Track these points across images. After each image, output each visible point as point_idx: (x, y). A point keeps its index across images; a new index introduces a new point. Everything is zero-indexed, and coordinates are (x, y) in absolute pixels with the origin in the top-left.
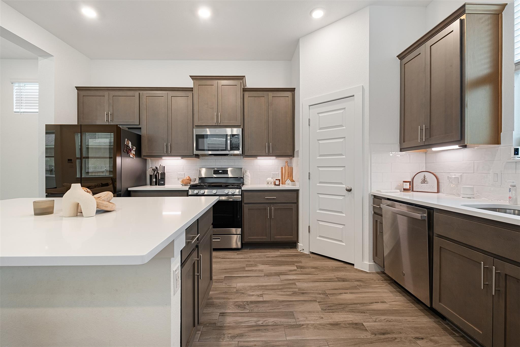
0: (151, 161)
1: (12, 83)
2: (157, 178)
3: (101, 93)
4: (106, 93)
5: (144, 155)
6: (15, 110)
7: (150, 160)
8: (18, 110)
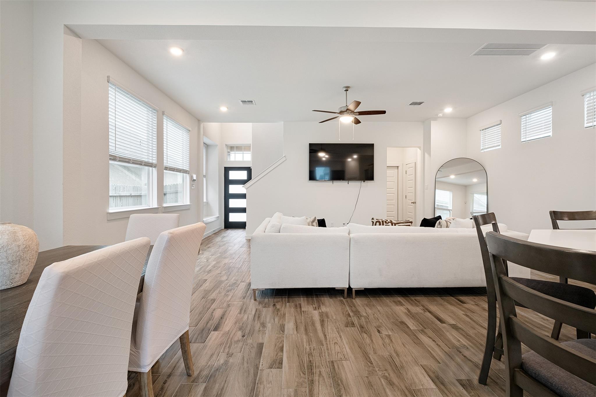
1: (583, 96)
6: (586, 125)
8: (590, 125)
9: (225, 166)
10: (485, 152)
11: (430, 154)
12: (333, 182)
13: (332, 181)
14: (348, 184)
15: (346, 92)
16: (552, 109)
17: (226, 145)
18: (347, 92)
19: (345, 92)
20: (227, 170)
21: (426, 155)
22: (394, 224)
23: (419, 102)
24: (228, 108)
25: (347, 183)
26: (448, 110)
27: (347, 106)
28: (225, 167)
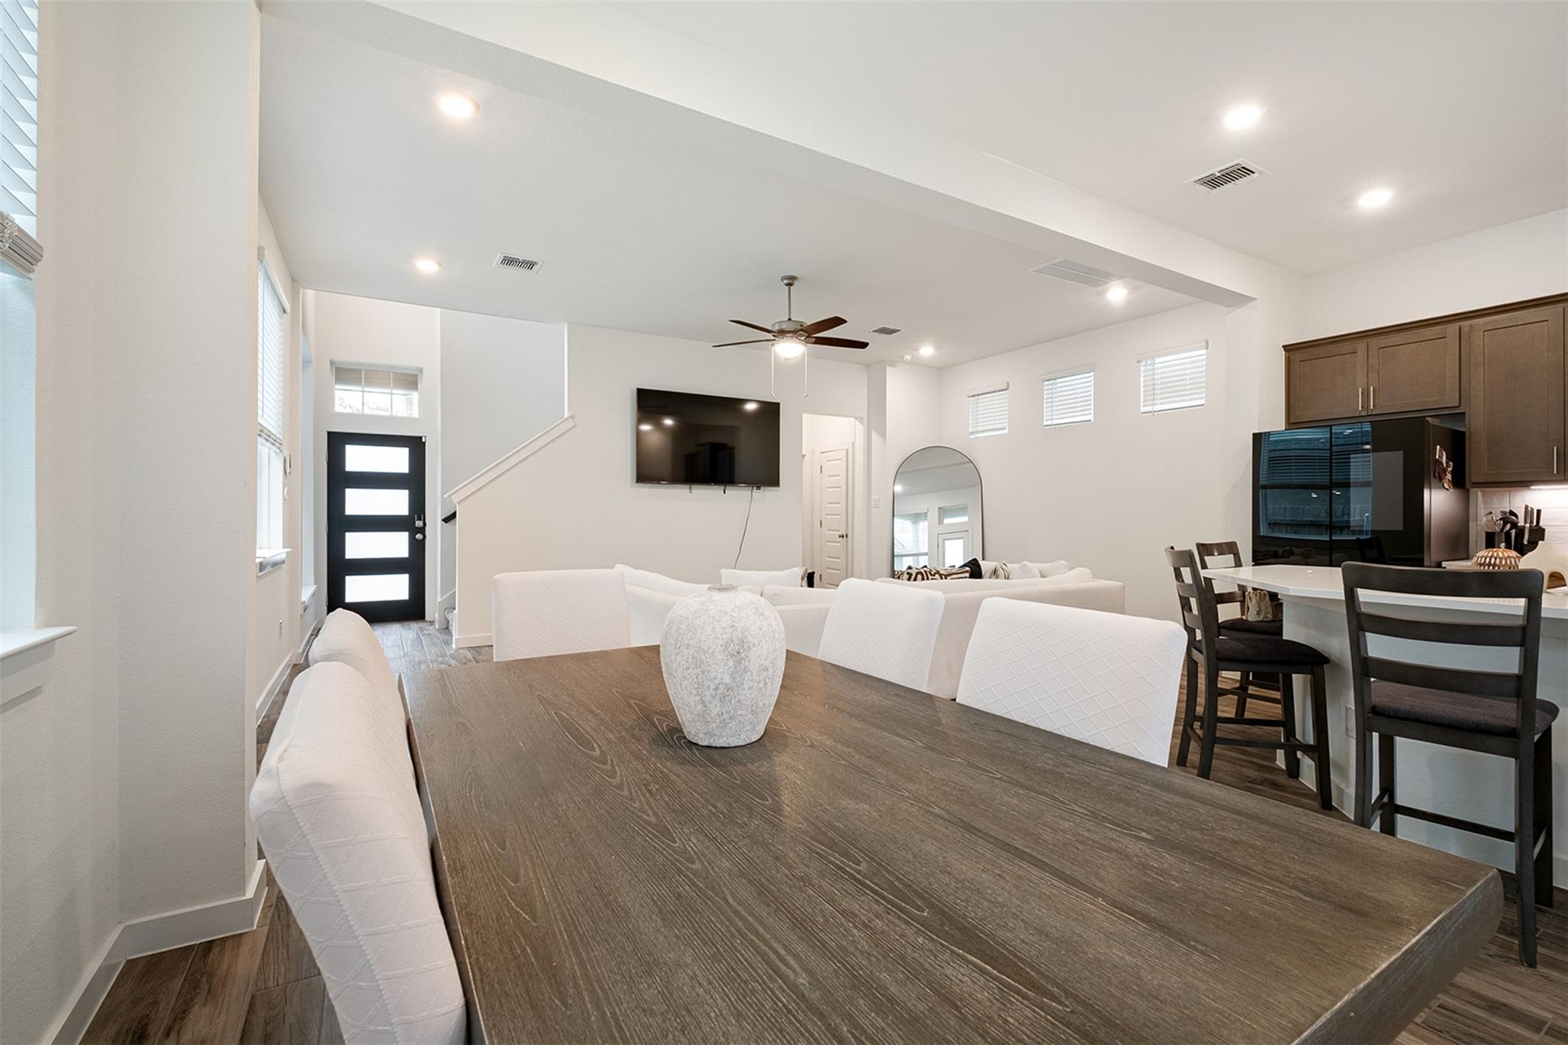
0: (1483, 495)
1: (1138, 362)
2: (1511, 542)
3: (1347, 347)
4: (1361, 346)
5: (1474, 481)
6: (1143, 409)
7: (1480, 494)
8: (1149, 409)
9: (329, 430)
10: (977, 438)
11: (883, 434)
12: (690, 488)
13: (688, 486)
14: (724, 492)
15: (789, 289)
16: (1094, 375)
17: (332, 363)
18: (792, 287)
19: (787, 287)
20: (337, 442)
21: (875, 436)
22: (943, 577)
23: (892, 328)
24: (440, 265)
25: (722, 492)
26: (927, 351)
27: (790, 319)
28: (329, 433)
